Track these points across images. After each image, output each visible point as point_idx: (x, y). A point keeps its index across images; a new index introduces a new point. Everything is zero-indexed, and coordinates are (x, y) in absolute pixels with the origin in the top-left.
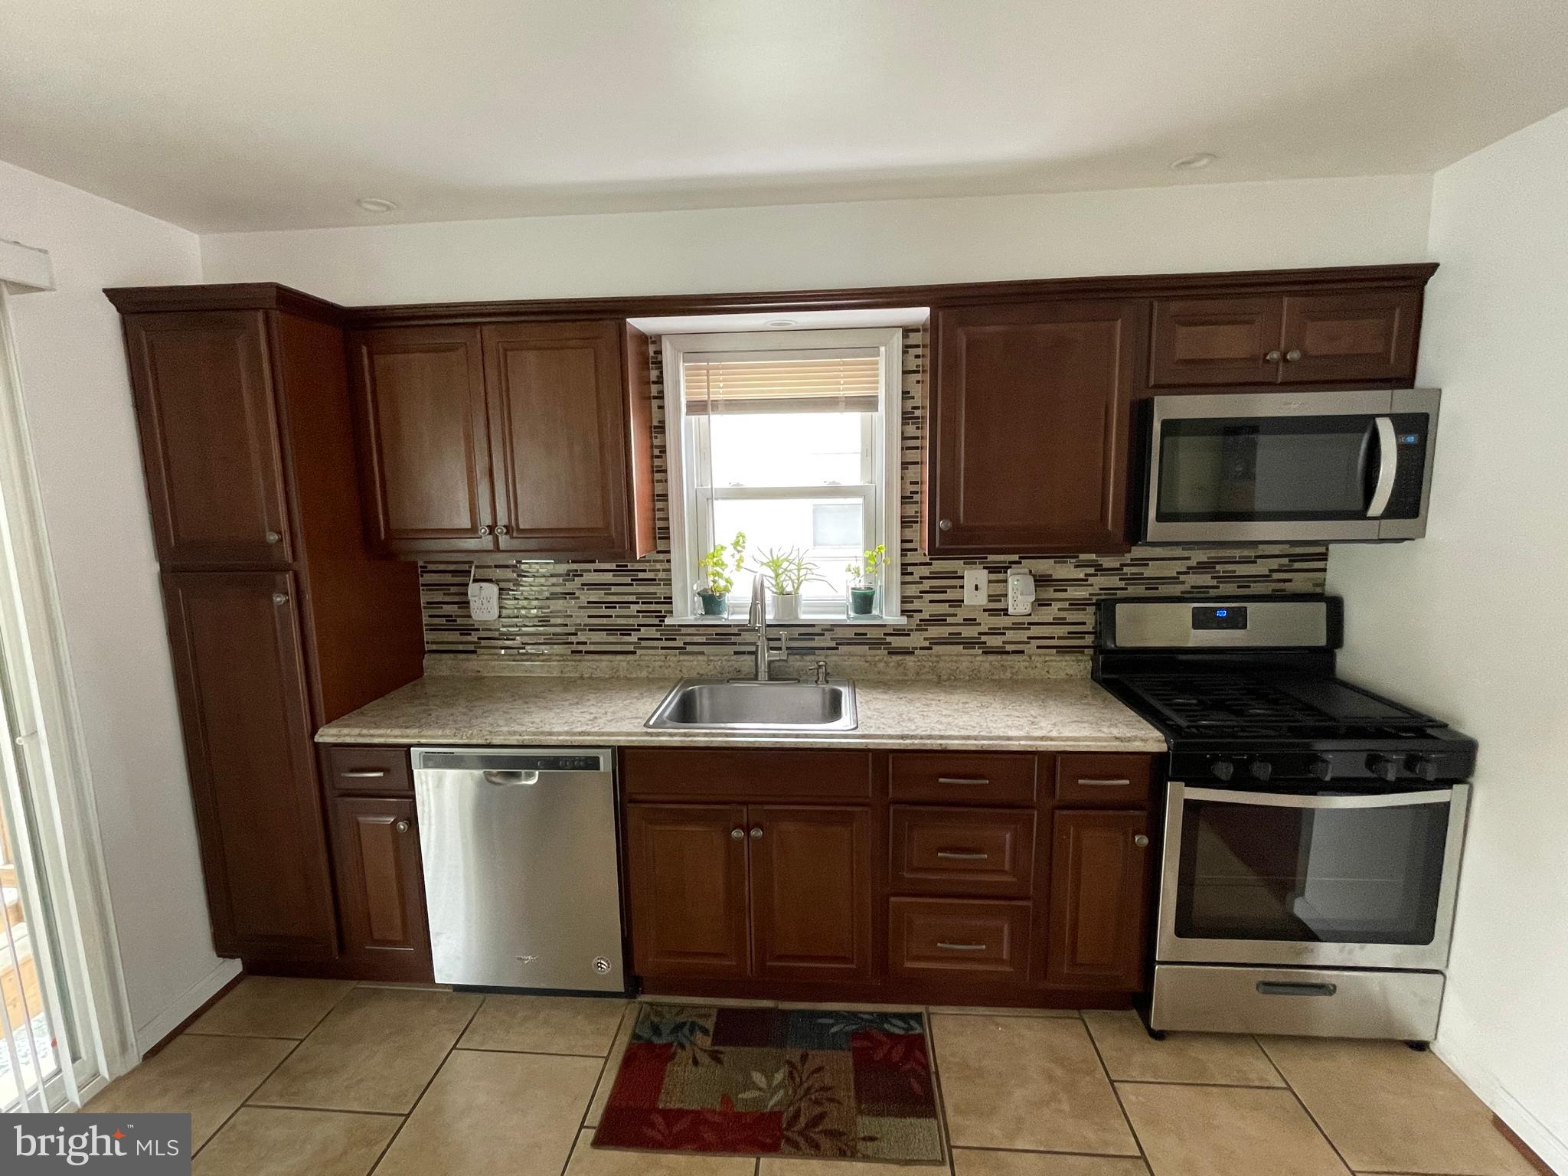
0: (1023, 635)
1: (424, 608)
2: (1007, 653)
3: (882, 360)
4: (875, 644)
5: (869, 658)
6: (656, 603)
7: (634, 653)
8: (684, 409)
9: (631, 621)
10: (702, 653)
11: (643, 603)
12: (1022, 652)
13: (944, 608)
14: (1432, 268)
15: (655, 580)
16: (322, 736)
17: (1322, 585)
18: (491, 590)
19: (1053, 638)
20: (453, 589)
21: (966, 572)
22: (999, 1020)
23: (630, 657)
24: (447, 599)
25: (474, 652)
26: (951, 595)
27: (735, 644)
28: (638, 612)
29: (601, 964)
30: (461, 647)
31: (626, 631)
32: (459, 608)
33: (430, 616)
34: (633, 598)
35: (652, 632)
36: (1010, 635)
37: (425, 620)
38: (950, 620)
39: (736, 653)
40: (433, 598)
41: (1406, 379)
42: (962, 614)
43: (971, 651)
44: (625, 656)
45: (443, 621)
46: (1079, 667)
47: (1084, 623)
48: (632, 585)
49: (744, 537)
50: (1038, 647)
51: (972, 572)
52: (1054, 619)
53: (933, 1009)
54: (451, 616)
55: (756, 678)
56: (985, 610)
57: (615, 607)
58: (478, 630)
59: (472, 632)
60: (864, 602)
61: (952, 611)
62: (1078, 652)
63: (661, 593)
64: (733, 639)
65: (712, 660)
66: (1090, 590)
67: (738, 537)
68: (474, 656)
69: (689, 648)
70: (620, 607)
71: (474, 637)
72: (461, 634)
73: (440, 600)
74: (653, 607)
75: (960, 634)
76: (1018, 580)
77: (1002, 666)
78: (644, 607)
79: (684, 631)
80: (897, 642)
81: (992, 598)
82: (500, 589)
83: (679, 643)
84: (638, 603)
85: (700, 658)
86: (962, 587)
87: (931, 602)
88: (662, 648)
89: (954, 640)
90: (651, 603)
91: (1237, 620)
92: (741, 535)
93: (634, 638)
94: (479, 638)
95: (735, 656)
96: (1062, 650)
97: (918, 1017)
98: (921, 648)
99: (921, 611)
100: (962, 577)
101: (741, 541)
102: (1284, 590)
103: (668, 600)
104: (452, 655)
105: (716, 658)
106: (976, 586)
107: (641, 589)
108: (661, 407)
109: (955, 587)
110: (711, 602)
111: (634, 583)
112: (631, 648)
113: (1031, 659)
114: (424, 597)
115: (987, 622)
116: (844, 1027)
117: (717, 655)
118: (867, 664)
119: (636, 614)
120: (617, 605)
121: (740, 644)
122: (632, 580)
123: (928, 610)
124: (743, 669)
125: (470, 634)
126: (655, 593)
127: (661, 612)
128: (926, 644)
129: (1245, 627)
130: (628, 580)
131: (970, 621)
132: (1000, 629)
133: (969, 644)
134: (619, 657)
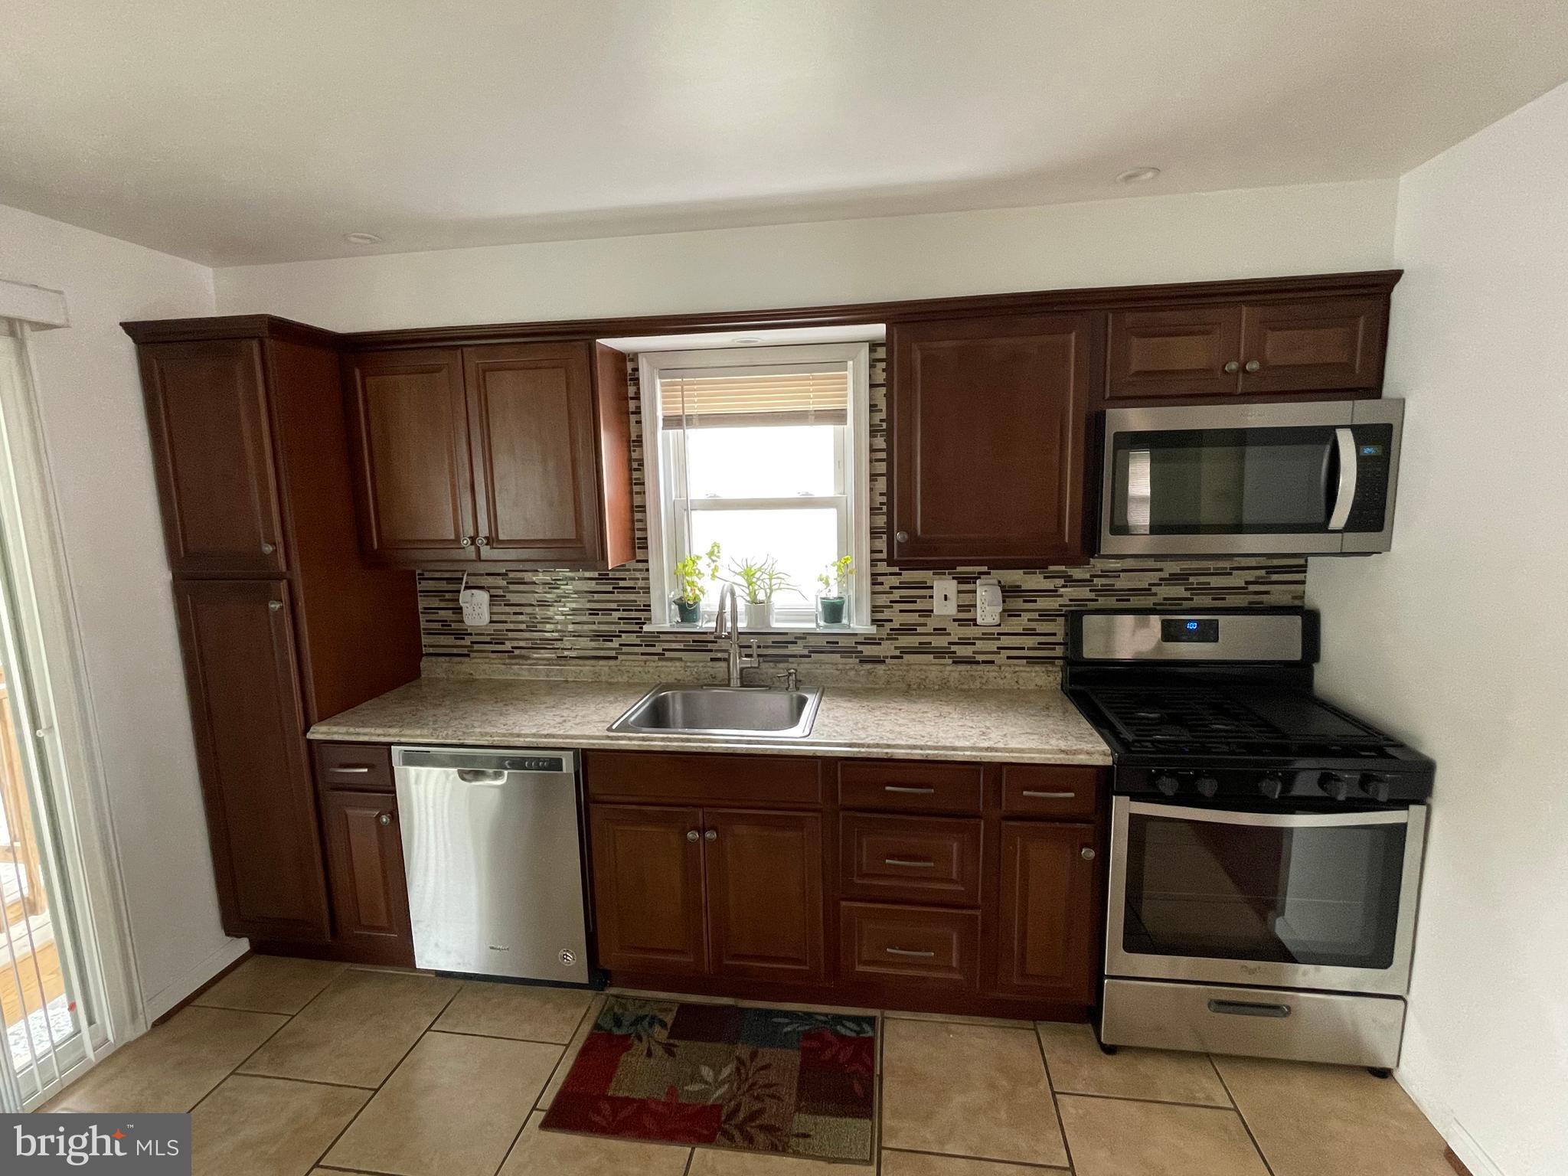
0: (992, 646)
1: (422, 613)
2: (978, 663)
3: (849, 374)
4: (847, 653)
5: (840, 667)
6: (636, 610)
7: (616, 658)
8: (660, 424)
9: (613, 628)
10: (680, 659)
11: (624, 610)
12: (992, 662)
13: (914, 618)
14: (1395, 276)
15: (635, 588)
16: (313, 733)
17: (1302, 597)
18: (483, 597)
19: (1023, 648)
20: (448, 596)
21: (935, 582)
22: (953, 1027)
23: (612, 662)
24: (443, 605)
25: (468, 655)
26: (920, 605)
27: (711, 651)
28: (619, 619)
29: (567, 956)
30: (455, 651)
31: (608, 637)
32: (453, 613)
33: (427, 621)
34: (614, 606)
35: (633, 639)
36: (980, 645)
37: (423, 625)
38: (920, 630)
39: (712, 660)
40: (429, 604)
41: (1372, 388)
42: (932, 623)
43: (942, 661)
44: (607, 661)
45: (438, 626)
46: (1049, 678)
47: (1055, 634)
48: (613, 593)
49: (718, 547)
50: (1008, 658)
51: (941, 582)
52: (1024, 629)
53: (888, 1013)
54: (446, 621)
55: (728, 685)
56: (954, 620)
57: (598, 614)
58: (471, 634)
59: (466, 637)
60: (833, 611)
61: (922, 620)
62: (1050, 663)
63: (640, 601)
64: (710, 646)
65: (688, 667)
66: (1060, 601)
67: (713, 547)
68: (467, 659)
69: (668, 654)
70: (602, 614)
71: (467, 641)
72: (456, 638)
73: (436, 606)
74: (634, 614)
75: (930, 643)
76: (986, 591)
77: (972, 676)
78: (625, 614)
79: (663, 637)
80: (868, 650)
81: (961, 608)
82: (491, 596)
83: (658, 649)
84: (619, 610)
85: (678, 664)
86: (931, 597)
87: (901, 611)
88: (642, 654)
89: (923, 649)
90: (632, 610)
91: (1210, 632)
92: (716, 545)
93: (615, 644)
94: (472, 643)
95: (711, 663)
96: (1032, 660)
97: (871, 1021)
98: (892, 657)
99: (891, 621)
100: (932, 587)
101: (716, 551)
102: (1261, 603)
103: (647, 608)
104: (447, 658)
105: (693, 665)
106: (946, 596)
107: (622, 597)
108: (639, 422)
109: (924, 597)
110: (687, 610)
111: (616, 591)
112: (613, 653)
113: (1000, 669)
114: (422, 603)
115: (957, 632)
116: (798, 1027)
117: (694, 662)
118: (838, 672)
119: (617, 621)
120: (600, 612)
121: (717, 651)
122: (614, 588)
123: (898, 620)
124: (718, 675)
125: (463, 639)
126: (636, 601)
127: (640, 619)
128: (897, 653)
129: (1216, 640)
130: (610, 588)
131: (940, 631)
132: (969, 639)
133: (939, 653)
134: (601, 662)
